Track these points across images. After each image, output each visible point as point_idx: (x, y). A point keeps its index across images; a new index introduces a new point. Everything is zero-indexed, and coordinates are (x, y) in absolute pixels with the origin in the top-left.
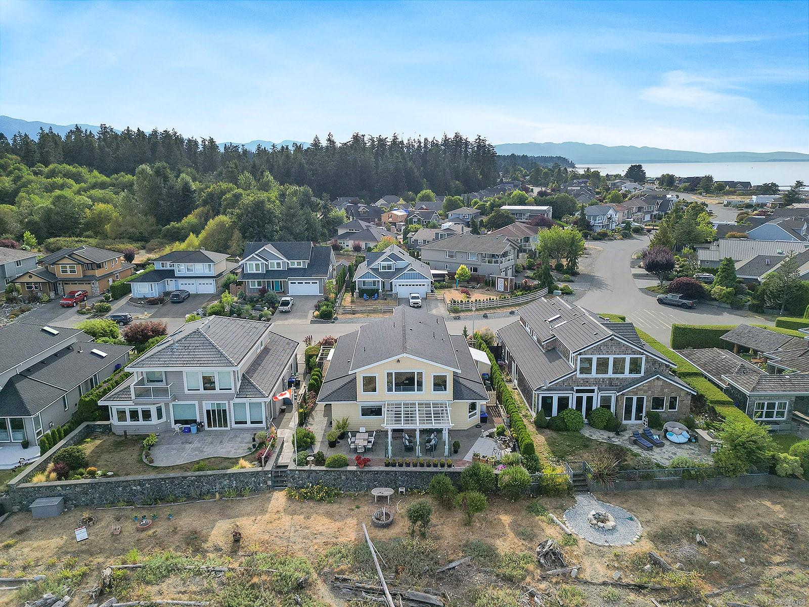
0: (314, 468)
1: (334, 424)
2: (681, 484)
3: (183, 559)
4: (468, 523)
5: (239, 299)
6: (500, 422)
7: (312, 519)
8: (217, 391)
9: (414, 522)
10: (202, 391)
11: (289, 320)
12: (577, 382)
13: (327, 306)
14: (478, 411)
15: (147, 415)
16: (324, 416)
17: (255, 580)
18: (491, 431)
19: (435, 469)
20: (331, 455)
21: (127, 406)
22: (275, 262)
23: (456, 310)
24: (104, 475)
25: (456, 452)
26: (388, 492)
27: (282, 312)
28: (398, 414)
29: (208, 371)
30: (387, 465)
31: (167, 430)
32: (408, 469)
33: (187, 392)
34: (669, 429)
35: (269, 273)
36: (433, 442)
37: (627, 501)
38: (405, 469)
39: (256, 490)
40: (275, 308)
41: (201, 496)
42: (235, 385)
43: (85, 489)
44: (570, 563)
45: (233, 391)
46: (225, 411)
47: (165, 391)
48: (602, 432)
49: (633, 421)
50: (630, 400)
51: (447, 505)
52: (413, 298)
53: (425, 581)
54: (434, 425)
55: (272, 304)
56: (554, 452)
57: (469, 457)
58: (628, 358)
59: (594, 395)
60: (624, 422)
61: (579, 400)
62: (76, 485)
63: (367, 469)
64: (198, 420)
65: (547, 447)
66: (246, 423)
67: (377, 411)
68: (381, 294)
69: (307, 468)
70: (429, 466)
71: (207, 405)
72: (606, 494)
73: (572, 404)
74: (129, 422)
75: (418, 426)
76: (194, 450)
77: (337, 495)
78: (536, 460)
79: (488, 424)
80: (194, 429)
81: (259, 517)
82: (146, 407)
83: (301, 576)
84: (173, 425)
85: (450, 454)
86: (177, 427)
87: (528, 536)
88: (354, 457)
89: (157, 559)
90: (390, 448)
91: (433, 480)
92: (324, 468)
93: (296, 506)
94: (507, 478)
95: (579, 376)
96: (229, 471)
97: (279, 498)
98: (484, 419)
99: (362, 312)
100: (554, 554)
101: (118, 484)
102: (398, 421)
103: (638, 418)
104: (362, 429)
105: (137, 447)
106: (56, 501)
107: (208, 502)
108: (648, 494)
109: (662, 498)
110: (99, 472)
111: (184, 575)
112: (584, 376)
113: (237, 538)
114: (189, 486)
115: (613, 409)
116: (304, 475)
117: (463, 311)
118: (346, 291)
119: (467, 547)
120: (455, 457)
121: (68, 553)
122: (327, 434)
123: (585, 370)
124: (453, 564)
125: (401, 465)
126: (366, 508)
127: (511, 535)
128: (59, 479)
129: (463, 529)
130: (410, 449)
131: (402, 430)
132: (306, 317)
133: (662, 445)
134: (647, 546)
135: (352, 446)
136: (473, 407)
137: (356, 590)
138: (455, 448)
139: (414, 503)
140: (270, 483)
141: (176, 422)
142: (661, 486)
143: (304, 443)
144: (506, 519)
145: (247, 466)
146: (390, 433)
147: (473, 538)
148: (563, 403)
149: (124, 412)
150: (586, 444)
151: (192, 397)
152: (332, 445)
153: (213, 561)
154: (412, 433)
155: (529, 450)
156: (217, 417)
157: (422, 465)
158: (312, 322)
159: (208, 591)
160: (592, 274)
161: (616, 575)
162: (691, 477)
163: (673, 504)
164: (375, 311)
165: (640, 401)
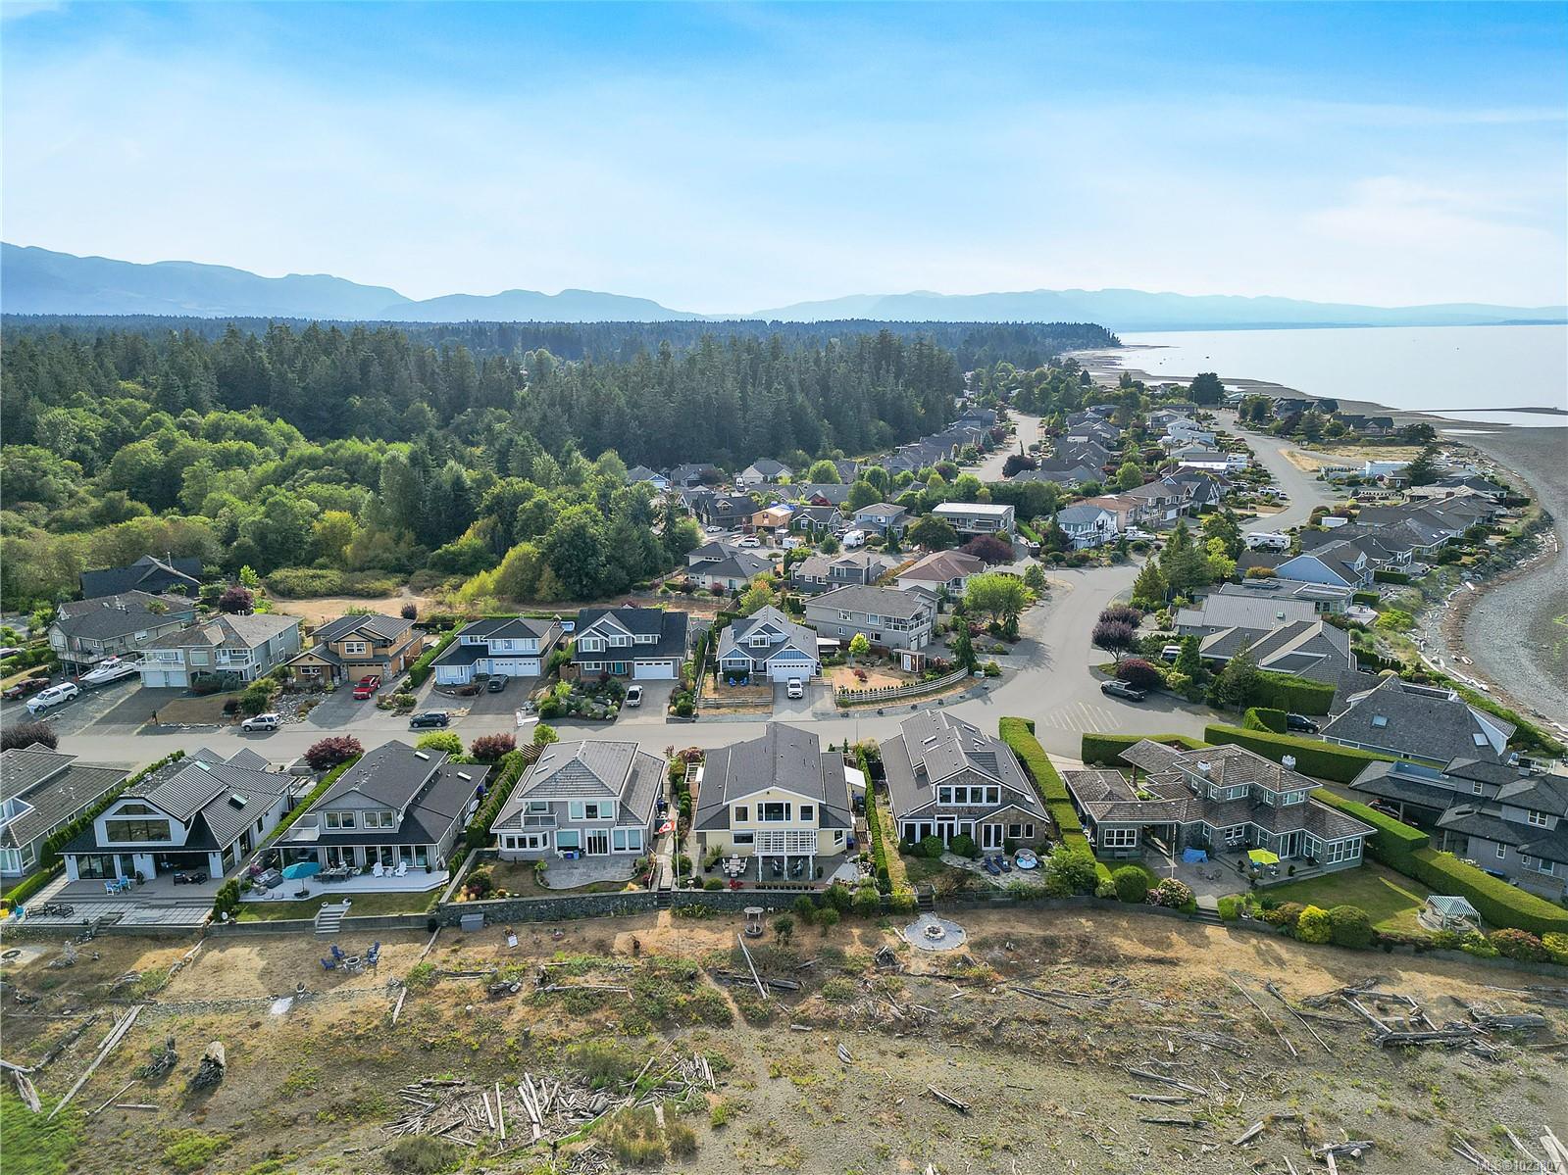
0: (693, 890)
1: (709, 851)
2: (1013, 905)
3: (598, 960)
4: (824, 935)
5: (573, 687)
6: (865, 849)
7: (695, 931)
8: (599, 819)
9: (779, 933)
10: (585, 819)
11: (640, 718)
12: (938, 810)
13: (686, 698)
14: (844, 838)
15: (534, 842)
16: (698, 842)
17: (657, 973)
18: (855, 857)
19: (800, 892)
20: (707, 879)
21: (516, 833)
22: (618, 637)
23: (846, 702)
24: (512, 896)
25: (820, 876)
26: (758, 910)
27: (630, 706)
28: (768, 842)
29: (592, 800)
30: (758, 888)
31: (551, 856)
32: (777, 891)
33: (570, 820)
34: (1021, 856)
35: (611, 652)
36: (799, 868)
37: (962, 918)
38: (773, 891)
39: (644, 910)
40: (621, 701)
41: (598, 915)
42: (614, 812)
43: (502, 907)
44: (900, 962)
45: (613, 819)
46: (605, 838)
47: (550, 820)
48: (960, 858)
49: (992, 847)
50: (988, 829)
51: (808, 922)
52: (792, 686)
53: (787, 973)
54: (800, 853)
55: (617, 694)
56: (909, 877)
57: (830, 881)
58: (985, 788)
59: (954, 822)
60: (984, 848)
61: (941, 827)
62: (494, 904)
63: (740, 891)
64: (580, 847)
65: (904, 872)
66: (624, 849)
67: (748, 839)
68: (751, 677)
69: (688, 890)
70: (795, 888)
71: (589, 833)
72: (947, 913)
73: (934, 831)
74: (517, 849)
75: (785, 853)
76: (581, 875)
77: (716, 913)
78: (889, 884)
79: (854, 851)
80: (576, 855)
81: (651, 931)
82: (533, 835)
83: (692, 971)
84: (556, 852)
85: (814, 879)
86: (561, 853)
87: (869, 943)
88: (729, 881)
89: (578, 959)
90: (760, 873)
91: (797, 900)
92: (702, 890)
93: (681, 922)
94: (859, 898)
95: (939, 804)
96: (621, 893)
97: (664, 916)
98: (850, 846)
99: (728, 706)
100: (888, 955)
101: (528, 903)
102: (767, 848)
103: (997, 844)
104: (735, 856)
105: (530, 872)
106: (481, 917)
107: (605, 918)
108: (983, 912)
109: (994, 916)
110: (508, 894)
111: (601, 970)
112: (944, 804)
113: (637, 945)
114: (587, 906)
115: (973, 837)
116: (686, 896)
117: (854, 704)
118: (707, 670)
119: (821, 951)
120: (819, 881)
121: (505, 956)
122: (703, 860)
123: (945, 798)
124: (809, 963)
125: (770, 888)
126: (740, 924)
127: (858, 943)
128: (477, 899)
129: (820, 939)
130: (778, 874)
131: (772, 857)
132: (660, 713)
133: (1010, 870)
134: (965, 950)
135: (727, 871)
136: (838, 835)
137: (735, 981)
138: (819, 874)
139: (780, 918)
140: (655, 903)
141: (559, 849)
142: (998, 906)
143: (683, 868)
144: (856, 932)
145: (635, 888)
146: (760, 860)
147: (827, 945)
148: (926, 829)
149: (513, 839)
150: (941, 869)
151: (573, 825)
152: (708, 870)
153: (620, 961)
154: (780, 859)
155: (883, 875)
156: (598, 843)
157: (788, 888)
158: (669, 721)
159: (622, 980)
160: (1039, 639)
161: (933, 970)
162: (1021, 898)
163: (1002, 920)
164: (744, 705)
165: (998, 828)
